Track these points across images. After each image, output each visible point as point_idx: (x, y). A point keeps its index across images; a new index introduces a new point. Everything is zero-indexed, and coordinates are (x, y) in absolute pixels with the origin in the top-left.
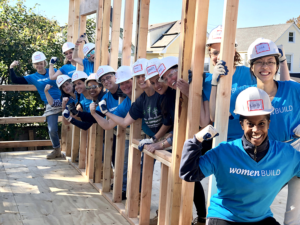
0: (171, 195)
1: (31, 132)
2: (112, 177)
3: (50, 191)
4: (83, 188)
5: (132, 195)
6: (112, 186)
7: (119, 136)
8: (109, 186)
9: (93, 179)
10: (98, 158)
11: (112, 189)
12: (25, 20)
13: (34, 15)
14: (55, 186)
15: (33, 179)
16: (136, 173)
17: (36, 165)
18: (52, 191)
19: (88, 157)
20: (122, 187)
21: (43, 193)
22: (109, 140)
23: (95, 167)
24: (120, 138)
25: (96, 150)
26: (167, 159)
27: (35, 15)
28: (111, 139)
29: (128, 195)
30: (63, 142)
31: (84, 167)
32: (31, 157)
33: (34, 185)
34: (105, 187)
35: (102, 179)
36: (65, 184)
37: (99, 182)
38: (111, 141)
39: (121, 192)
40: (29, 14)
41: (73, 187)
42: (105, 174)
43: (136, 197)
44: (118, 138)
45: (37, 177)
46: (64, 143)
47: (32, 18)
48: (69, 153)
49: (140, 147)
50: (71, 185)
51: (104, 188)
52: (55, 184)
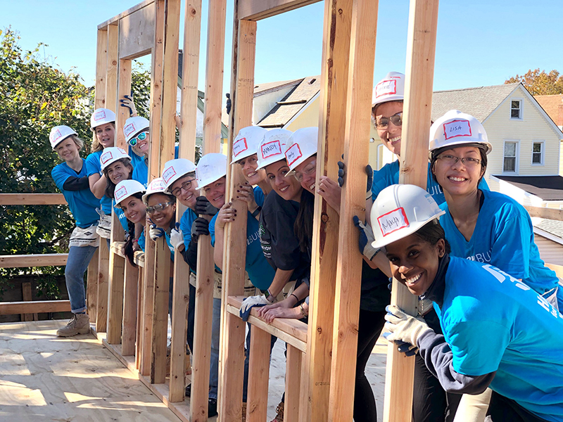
0: (308, 408)
1: (28, 285)
2: (188, 372)
3: (65, 401)
4: (132, 395)
5: (228, 408)
6: (188, 390)
7: (200, 290)
8: (182, 390)
9: (150, 377)
10: (160, 335)
11: (188, 395)
12: (18, 74)
13: (36, 65)
14: (75, 391)
15: (32, 376)
16: (236, 364)
17: (37, 350)
18: (71, 401)
19: (139, 334)
20: (208, 392)
21: (51, 403)
22: (182, 300)
23: (154, 354)
24: (202, 294)
25: (155, 319)
26: (299, 334)
27: (38, 65)
28: (185, 297)
29: (220, 408)
30: (90, 305)
31: (132, 353)
32: (27, 334)
33: (33, 388)
34: (174, 392)
35: (168, 375)
36: (96, 386)
37: (163, 382)
38: (185, 301)
39: (207, 401)
40: (26, 62)
41: (112, 392)
42: (175, 367)
43: (236, 412)
44: (199, 296)
45: (39, 373)
46: (93, 305)
47: (32, 70)
48: (103, 325)
49: (243, 312)
50: (106, 389)
51: (172, 395)
52: (76, 386)
